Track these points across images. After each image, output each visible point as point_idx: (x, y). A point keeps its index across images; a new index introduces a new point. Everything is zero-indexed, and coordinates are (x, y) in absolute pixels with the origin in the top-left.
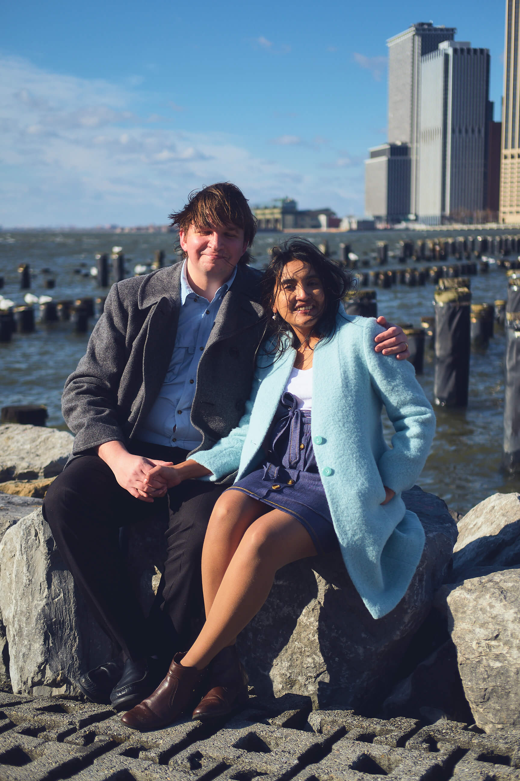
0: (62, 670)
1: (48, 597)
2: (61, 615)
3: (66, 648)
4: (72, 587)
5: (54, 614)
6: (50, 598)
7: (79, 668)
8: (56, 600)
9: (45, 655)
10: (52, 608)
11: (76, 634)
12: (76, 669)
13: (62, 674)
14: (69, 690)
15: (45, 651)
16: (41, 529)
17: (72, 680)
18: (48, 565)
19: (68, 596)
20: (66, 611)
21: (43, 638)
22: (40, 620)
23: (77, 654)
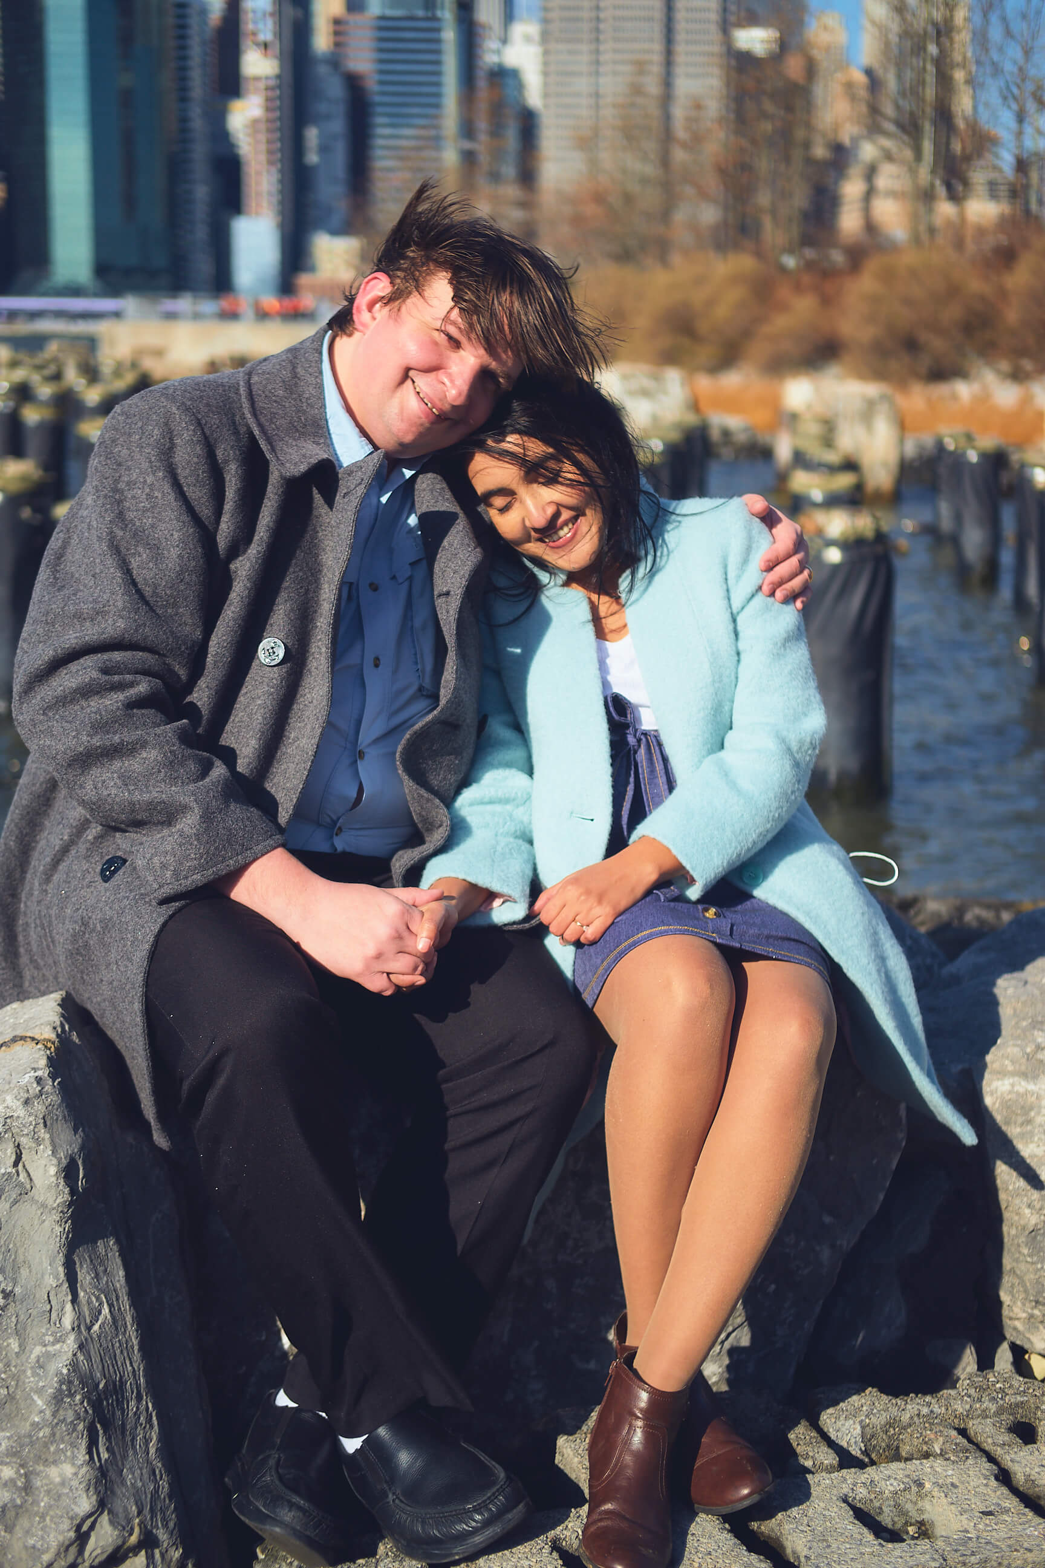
0: (138, 1515)
1: (79, 1326)
2: (113, 1367)
3: (135, 1453)
4: (123, 1281)
5: (100, 1367)
6: (83, 1328)
7: (171, 1496)
8: (96, 1327)
9: (96, 1488)
10: (92, 1353)
11: (150, 1405)
12: (165, 1501)
13: (139, 1525)
14: (153, 1563)
15: (96, 1477)
16: (43, 1139)
17: (162, 1535)
18: (67, 1238)
19: (119, 1309)
20: (122, 1352)
21: (83, 1444)
22: (71, 1395)
23: (162, 1459)
